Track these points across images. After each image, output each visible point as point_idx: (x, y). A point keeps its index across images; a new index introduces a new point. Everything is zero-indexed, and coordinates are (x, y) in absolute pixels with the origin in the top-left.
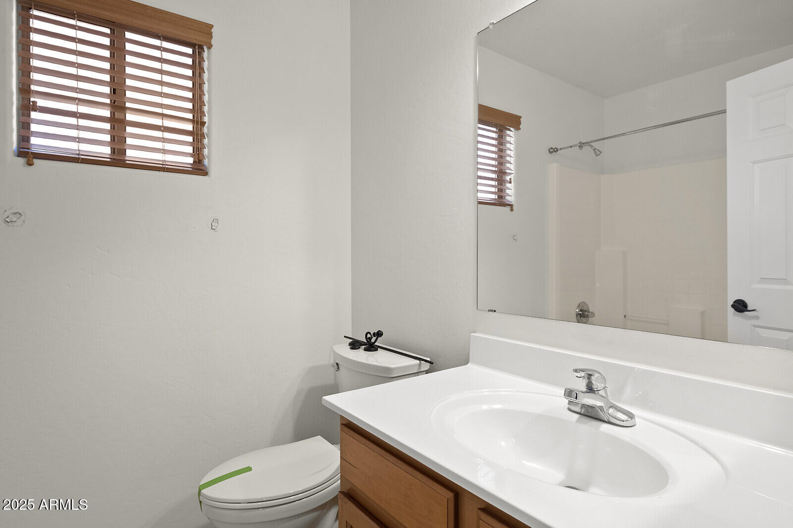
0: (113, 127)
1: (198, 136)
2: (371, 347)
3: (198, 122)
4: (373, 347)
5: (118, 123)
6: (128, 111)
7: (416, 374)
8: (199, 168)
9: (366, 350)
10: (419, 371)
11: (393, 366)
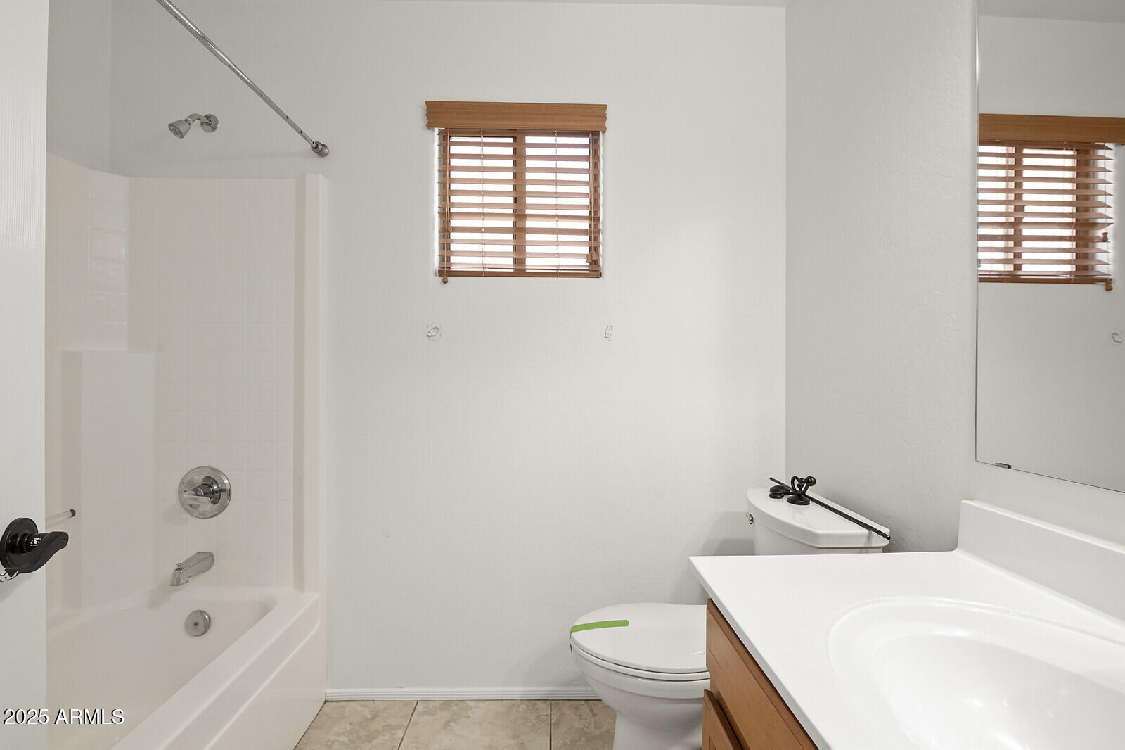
0: (515, 238)
1: (594, 234)
2: (800, 498)
3: (595, 218)
4: (801, 499)
5: (519, 231)
6: (528, 218)
7: (864, 550)
8: (594, 270)
9: (791, 501)
10: (867, 546)
11: (820, 532)
